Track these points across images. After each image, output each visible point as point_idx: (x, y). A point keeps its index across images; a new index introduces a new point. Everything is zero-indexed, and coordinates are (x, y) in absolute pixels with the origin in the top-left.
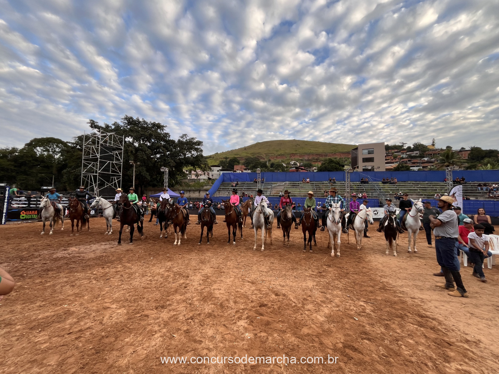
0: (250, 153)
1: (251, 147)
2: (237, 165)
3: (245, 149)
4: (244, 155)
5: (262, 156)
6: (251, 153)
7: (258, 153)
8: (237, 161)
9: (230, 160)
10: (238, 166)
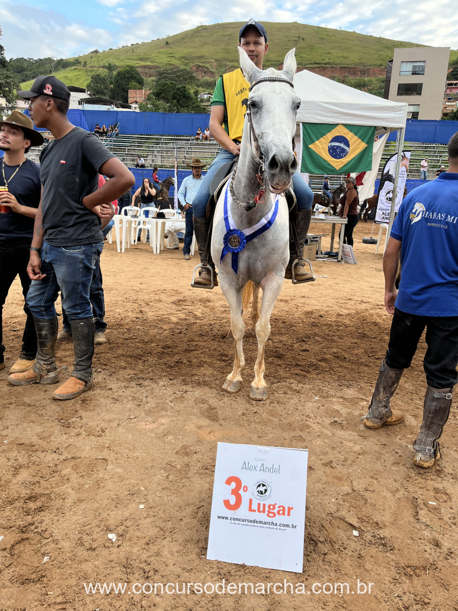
0: (178, 56)
1: (183, 38)
2: (135, 88)
3: (167, 43)
4: (162, 60)
5: (208, 65)
6: (183, 57)
7: (199, 57)
8: (135, 78)
9: (119, 73)
10: (138, 92)
